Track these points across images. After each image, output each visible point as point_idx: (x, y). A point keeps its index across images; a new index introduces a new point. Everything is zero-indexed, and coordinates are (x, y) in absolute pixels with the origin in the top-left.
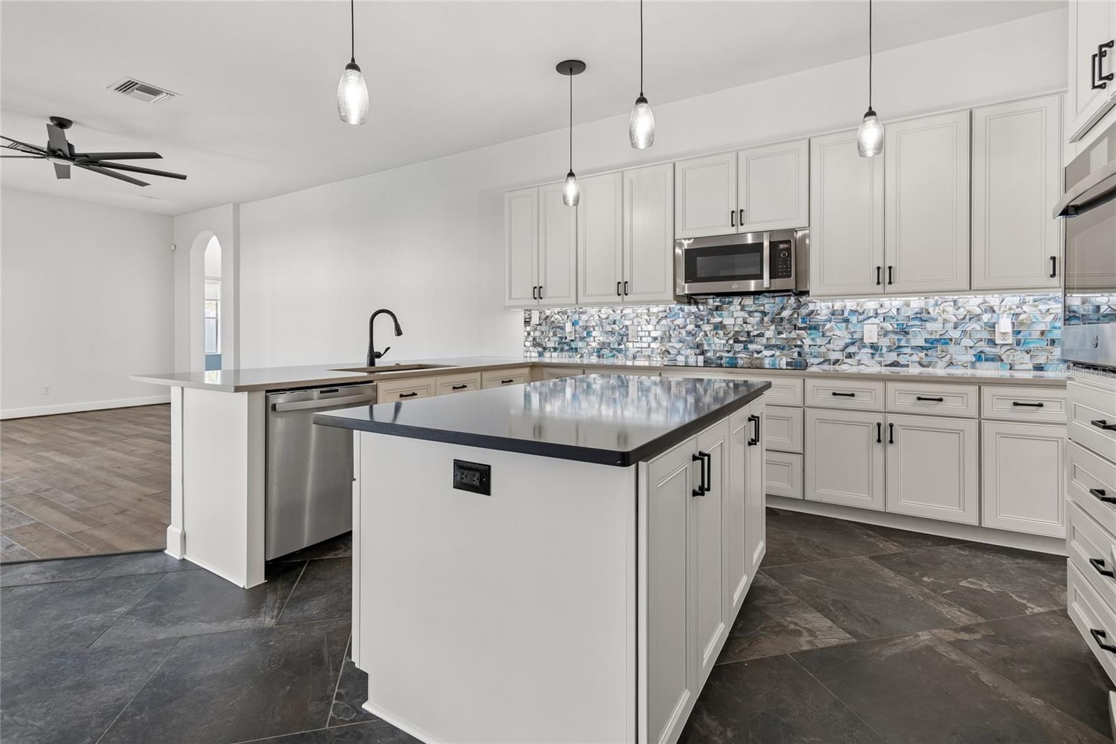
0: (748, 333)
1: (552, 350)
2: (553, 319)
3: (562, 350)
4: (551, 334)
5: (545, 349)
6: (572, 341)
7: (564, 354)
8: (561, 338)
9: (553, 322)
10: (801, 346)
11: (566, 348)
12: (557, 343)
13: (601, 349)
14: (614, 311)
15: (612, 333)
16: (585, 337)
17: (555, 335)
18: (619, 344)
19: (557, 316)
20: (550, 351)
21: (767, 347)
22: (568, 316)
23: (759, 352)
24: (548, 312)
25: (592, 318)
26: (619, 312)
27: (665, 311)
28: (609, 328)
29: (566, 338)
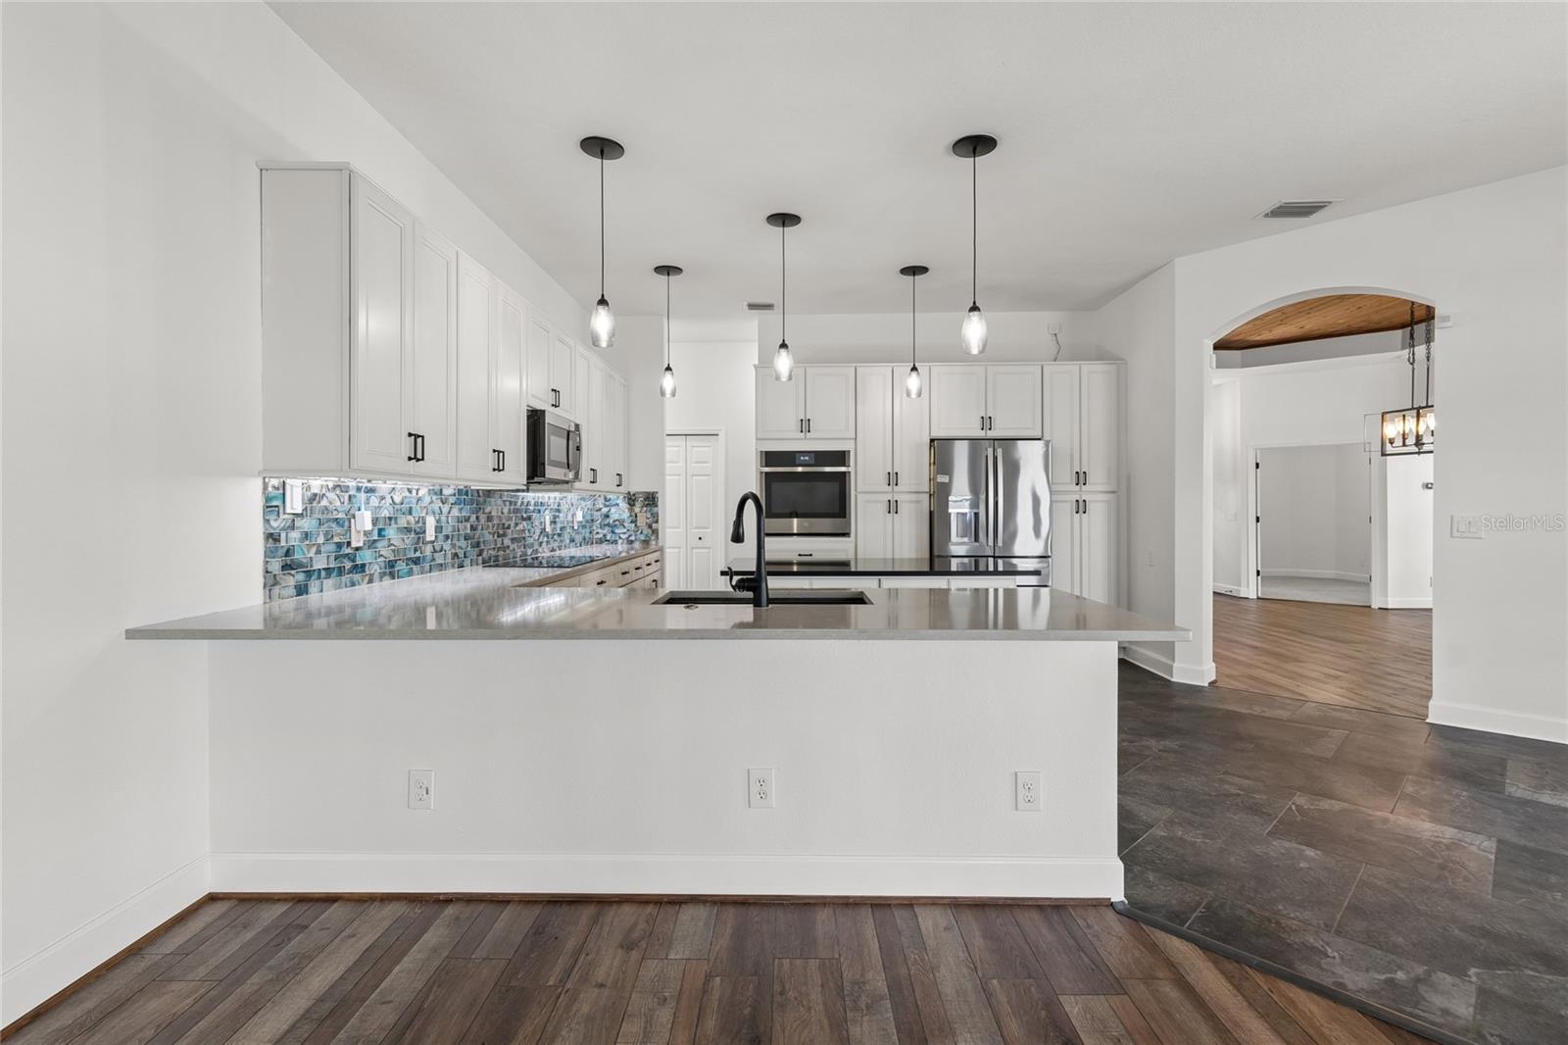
0: (504, 524)
1: (323, 573)
2: (324, 502)
3: (341, 571)
4: (321, 540)
5: (309, 574)
6: (357, 549)
7: (343, 578)
8: (339, 545)
9: (326, 508)
10: (524, 538)
11: (348, 565)
12: (332, 558)
13: (396, 561)
14: (410, 491)
15: (408, 530)
16: (375, 541)
17: (328, 538)
18: (416, 550)
19: (331, 495)
20: (319, 577)
21: (513, 540)
22: (350, 497)
23: (508, 547)
24: (316, 485)
25: (383, 502)
26: (414, 492)
27: (454, 495)
28: (403, 522)
29: (349, 543)
